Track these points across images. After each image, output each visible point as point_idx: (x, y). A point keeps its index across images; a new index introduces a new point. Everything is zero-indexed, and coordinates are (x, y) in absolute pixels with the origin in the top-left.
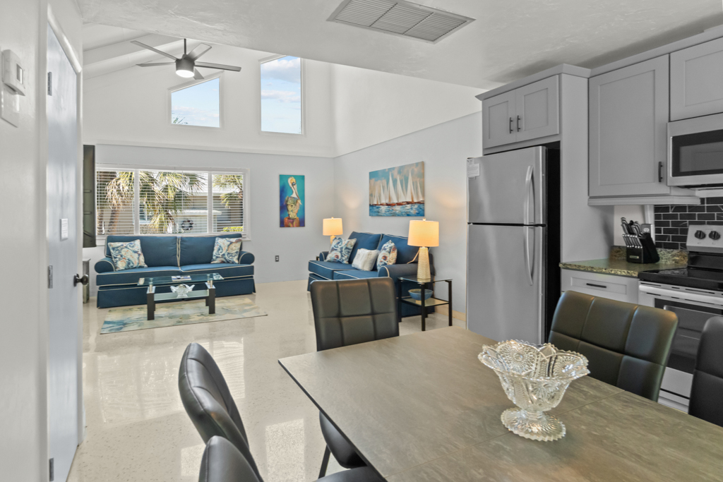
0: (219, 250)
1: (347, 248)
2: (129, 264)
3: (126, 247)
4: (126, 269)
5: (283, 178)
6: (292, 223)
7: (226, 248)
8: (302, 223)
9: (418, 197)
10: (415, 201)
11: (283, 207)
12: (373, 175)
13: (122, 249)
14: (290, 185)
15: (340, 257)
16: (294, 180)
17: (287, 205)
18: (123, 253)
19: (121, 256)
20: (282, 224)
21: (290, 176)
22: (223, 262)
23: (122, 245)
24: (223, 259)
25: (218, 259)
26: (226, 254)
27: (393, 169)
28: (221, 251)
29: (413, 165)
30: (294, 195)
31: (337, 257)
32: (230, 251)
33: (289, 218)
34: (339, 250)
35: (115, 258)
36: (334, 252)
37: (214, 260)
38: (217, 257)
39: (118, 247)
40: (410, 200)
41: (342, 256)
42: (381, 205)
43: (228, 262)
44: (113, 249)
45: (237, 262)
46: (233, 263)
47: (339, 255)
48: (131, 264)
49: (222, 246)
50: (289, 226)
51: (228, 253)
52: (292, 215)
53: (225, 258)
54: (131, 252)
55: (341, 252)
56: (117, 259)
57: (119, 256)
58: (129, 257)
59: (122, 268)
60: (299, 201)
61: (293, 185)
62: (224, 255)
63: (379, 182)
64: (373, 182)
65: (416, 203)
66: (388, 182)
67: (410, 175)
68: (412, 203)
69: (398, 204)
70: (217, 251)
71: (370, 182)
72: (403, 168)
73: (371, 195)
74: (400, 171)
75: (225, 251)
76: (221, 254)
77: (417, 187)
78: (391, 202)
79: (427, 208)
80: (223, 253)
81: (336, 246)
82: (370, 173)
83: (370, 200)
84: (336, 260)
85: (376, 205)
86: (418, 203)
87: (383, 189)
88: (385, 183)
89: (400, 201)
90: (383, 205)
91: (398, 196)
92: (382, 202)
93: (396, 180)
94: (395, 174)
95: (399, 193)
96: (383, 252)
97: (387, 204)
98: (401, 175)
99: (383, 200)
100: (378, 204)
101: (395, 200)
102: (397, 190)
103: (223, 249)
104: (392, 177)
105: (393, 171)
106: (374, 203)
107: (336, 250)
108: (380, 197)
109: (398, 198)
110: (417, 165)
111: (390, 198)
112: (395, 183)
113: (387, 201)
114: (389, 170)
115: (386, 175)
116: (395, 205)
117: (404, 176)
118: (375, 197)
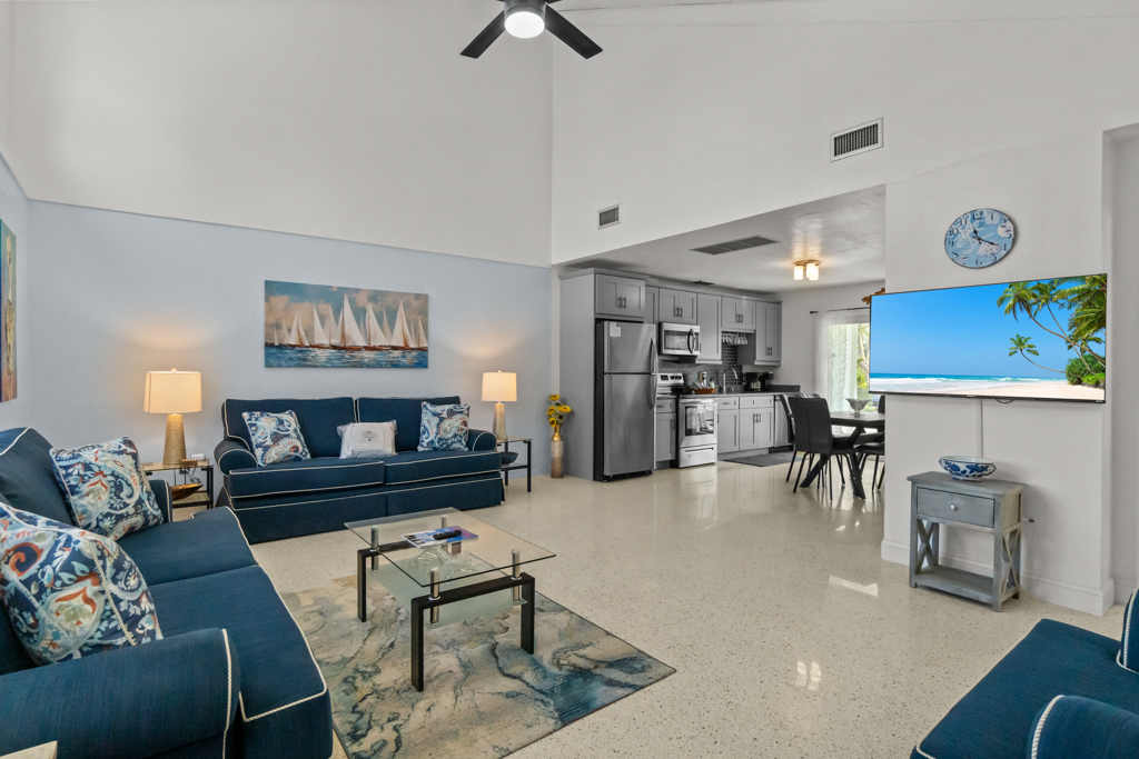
0: (118, 488)
6: (9, 388)
8: (15, 390)
9: (418, 340)
10: (412, 345)
12: (272, 288)
14: (8, 258)
15: (301, 448)
16: (10, 245)
21: (8, 232)
26: (145, 497)
27: (357, 291)
28: (126, 491)
29: (409, 294)
30: (10, 296)
31: (296, 449)
33: (8, 372)
34: (294, 435)
36: (286, 440)
40: (402, 345)
41: (302, 445)
42: (311, 346)
49: (119, 471)
50: (8, 398)
52: (10, 362)
53: (145, 514)
60: (14, 316)
61: (9, 261)
63: (306, 305)
64: (280, 301)
65: (413, 349)
66: (338, 310)
67: (401, 309)
68: (405, 349)
69: (368, 348)
70: (105, 496)
71: (267, 300)
72: (385, 294)
73: (273, 326)
74: (375, 297)
75: (139, 487)
76: (132, 502)
77: (416, 329)
78: (348, 344)
79: (432, 357)
80: (136, 498)
81: (281, 428)
82: (268, 284)
83: (267, 335)
84: (290, 456)
85: (293, 347)
86: (418, 349)
87: (323, 319)
88: (328, 310)
89: (372, 345)
90: (319, 347)
91: (368, 337)
92: (317, 342)
93: (365, 311)
94: (362, 300)
95: (372, 332)
96: (459, 416)
97: (334, 347)
98: (379, 304)
99: (321, 338)
100: (301, 345)
101: (361, 342)
102: (364, 324)
103: (131, 481)
104: (352, 302)
105: (354, 295)
106: (285, 342)
107: (288, 436)
108: (309, 332)
109: (369, 340)
110: (418, 296)
111: (343, 336)
112: (359, 314)
113: (336, 341)
114: (342, 290)
115: (333, 297)
116: (358, 349)
117: (385, 305)
118: (290, 330)
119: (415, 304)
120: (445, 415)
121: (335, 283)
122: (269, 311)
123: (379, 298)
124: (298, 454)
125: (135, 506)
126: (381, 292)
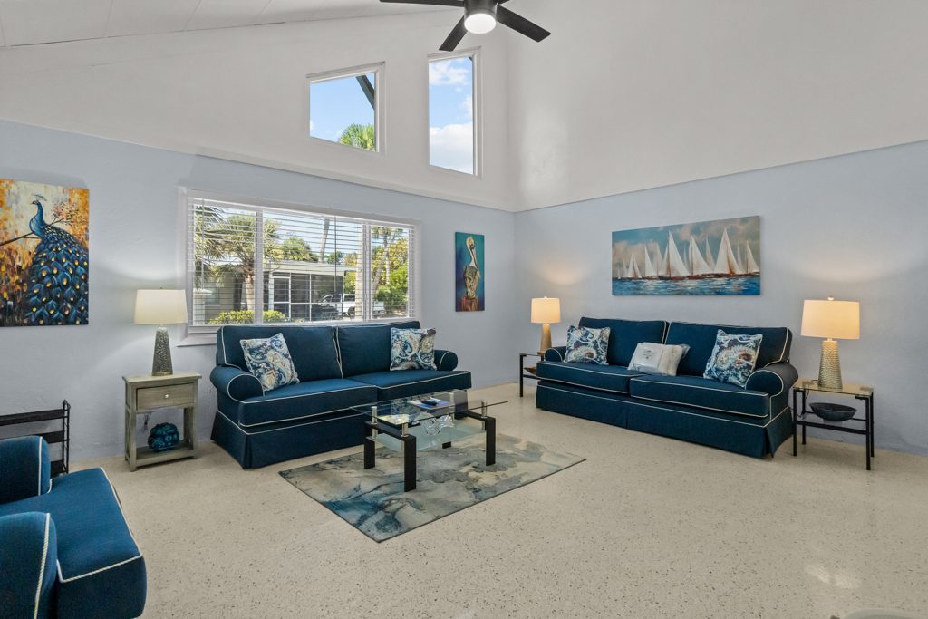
0: (405, 348)
1: (602, 342)
2: (280, 378)
3: (272, 348)
4: (275, 389)
5: (460, 237)
6: (471, 305)
7: (418, 345)
8: (481, 307)
9: (745, 264)
10: (739, 271)
11: (460, 282)
12: (617, 237)
13: (267, 350)
14: (469, 247)
15: (595, 355)
16: (473, 241)
17: (465, 278)
18: (269, 359)
19: (268, 364)
20: (460, 307)
21: (468, 235)
22: (412, 369)
23: (265, 344)
24: (414, 363)
25: (405, 364)
26: (419, 355)
27: (680, 226)
28: (409, 349)
29: (734, 220)
30: (473, 264)
31: (591, 355)
32: (424, 350)
33: (467, 298)
34: (592, 344)
35: (255, 368)
36: (583, 348)
37: (395, 365)
38: (403, 360)
39: (259, 348)
40: (727, 272)
41: (599, 354)
42: (644, 278)
43: (421, 368)
44: (251, 351)
45: (435, 367)
46: (430, 368)
47: (594, 352)
48: (283, 379)
49: (409, 341)
50: (467, 310)
51: (422, 354)
52: (471, 293)
53: (417, 362)
54: (281, 356)
55: (596, 347)
56: (261, 371)
57: (263, 365)
58: (279, 365)
59: (270, 388)
60: (478, 273)
61: (471, 249)
62: (415, 356)
63: (639, 246)
64: (622, 245)
65: (740, 276)
66: (664, 245)
67: (725, 235)
68: (731, 276)
69: (690, 278)
70: (399, 350)
71: (613, 246)
72: (706, 225)
73: (617, 265)
74: (697, 229)
75: (417, 349)
76: (410, 355)
77: (743, 254)
78: (673, 275)
79: (766, 283)
80: (413, 353)
81: (584, 339)
82: (614, 234)
83: (614, 272)
84: (586, 359)
85: (630, 279)
86: (746, 275)
87: (652, 255)
88: (656, 247)
89: (695, 274)
90: (649, 278)
91: (691, 267)
92: (647, 275)
93: (688, 244)
94: (685, 234)
95: (695, 262)
96: (739, 348)
97: (661, 278)
98: (701, 235)
99: (651, 272)
100: (636, 278)
101: (684, 272)
102: (688, 256)
103: (413, 346)
104: (676, 238)
105: (678, 230)
106: (625, 277)
107: (587, 345)
108: (642, 267)
109: (691, 270)
110: (744, 220)
111: (669, 269)
112: (683, 247)
113: (663, 273)
114: (667, 228)
115: (659, 236)
116: (682, 278)
117: (708, 236)
118: (628, 267)
119: (741, 228)
120: (725, 345)
121: (662, 224)
122: (615, 254)
123: (701, 229)
124: (593, 359)
125: (412, 357)
126: (704, 223)
